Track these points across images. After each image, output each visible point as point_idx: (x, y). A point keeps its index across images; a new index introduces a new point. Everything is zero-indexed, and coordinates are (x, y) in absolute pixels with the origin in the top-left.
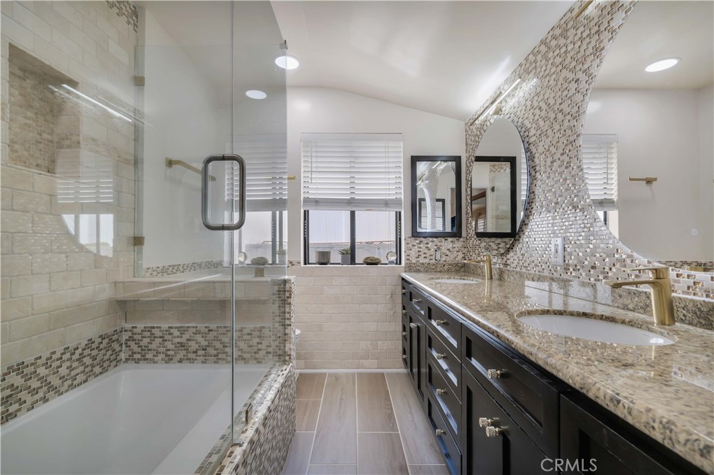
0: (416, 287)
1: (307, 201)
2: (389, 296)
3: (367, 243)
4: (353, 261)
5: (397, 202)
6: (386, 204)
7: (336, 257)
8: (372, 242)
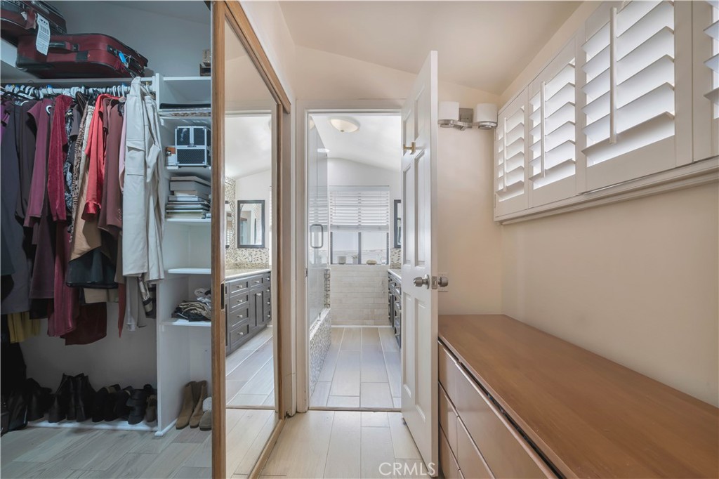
0: (394, 276)
1: (332, 226)
2: (381, 283)
3: (371, 251)
4: (360, 262)
5: (386, 228)
6: (380, 228)
7: (349, 260)
8: (374, 251)
